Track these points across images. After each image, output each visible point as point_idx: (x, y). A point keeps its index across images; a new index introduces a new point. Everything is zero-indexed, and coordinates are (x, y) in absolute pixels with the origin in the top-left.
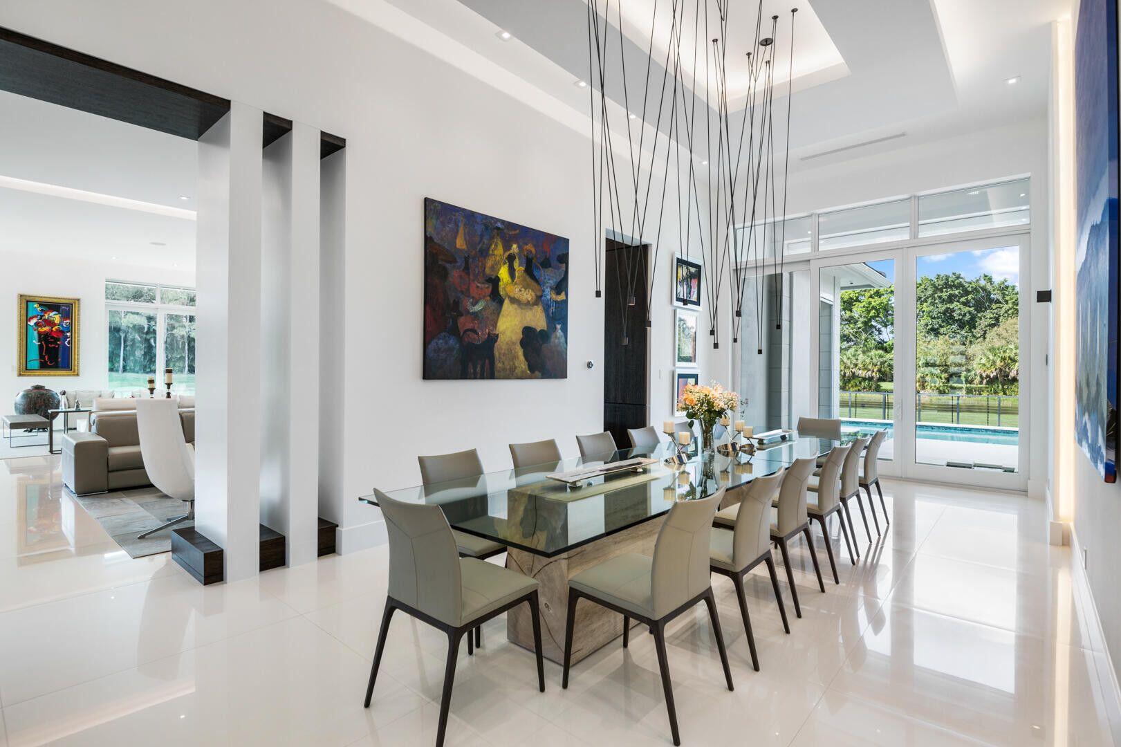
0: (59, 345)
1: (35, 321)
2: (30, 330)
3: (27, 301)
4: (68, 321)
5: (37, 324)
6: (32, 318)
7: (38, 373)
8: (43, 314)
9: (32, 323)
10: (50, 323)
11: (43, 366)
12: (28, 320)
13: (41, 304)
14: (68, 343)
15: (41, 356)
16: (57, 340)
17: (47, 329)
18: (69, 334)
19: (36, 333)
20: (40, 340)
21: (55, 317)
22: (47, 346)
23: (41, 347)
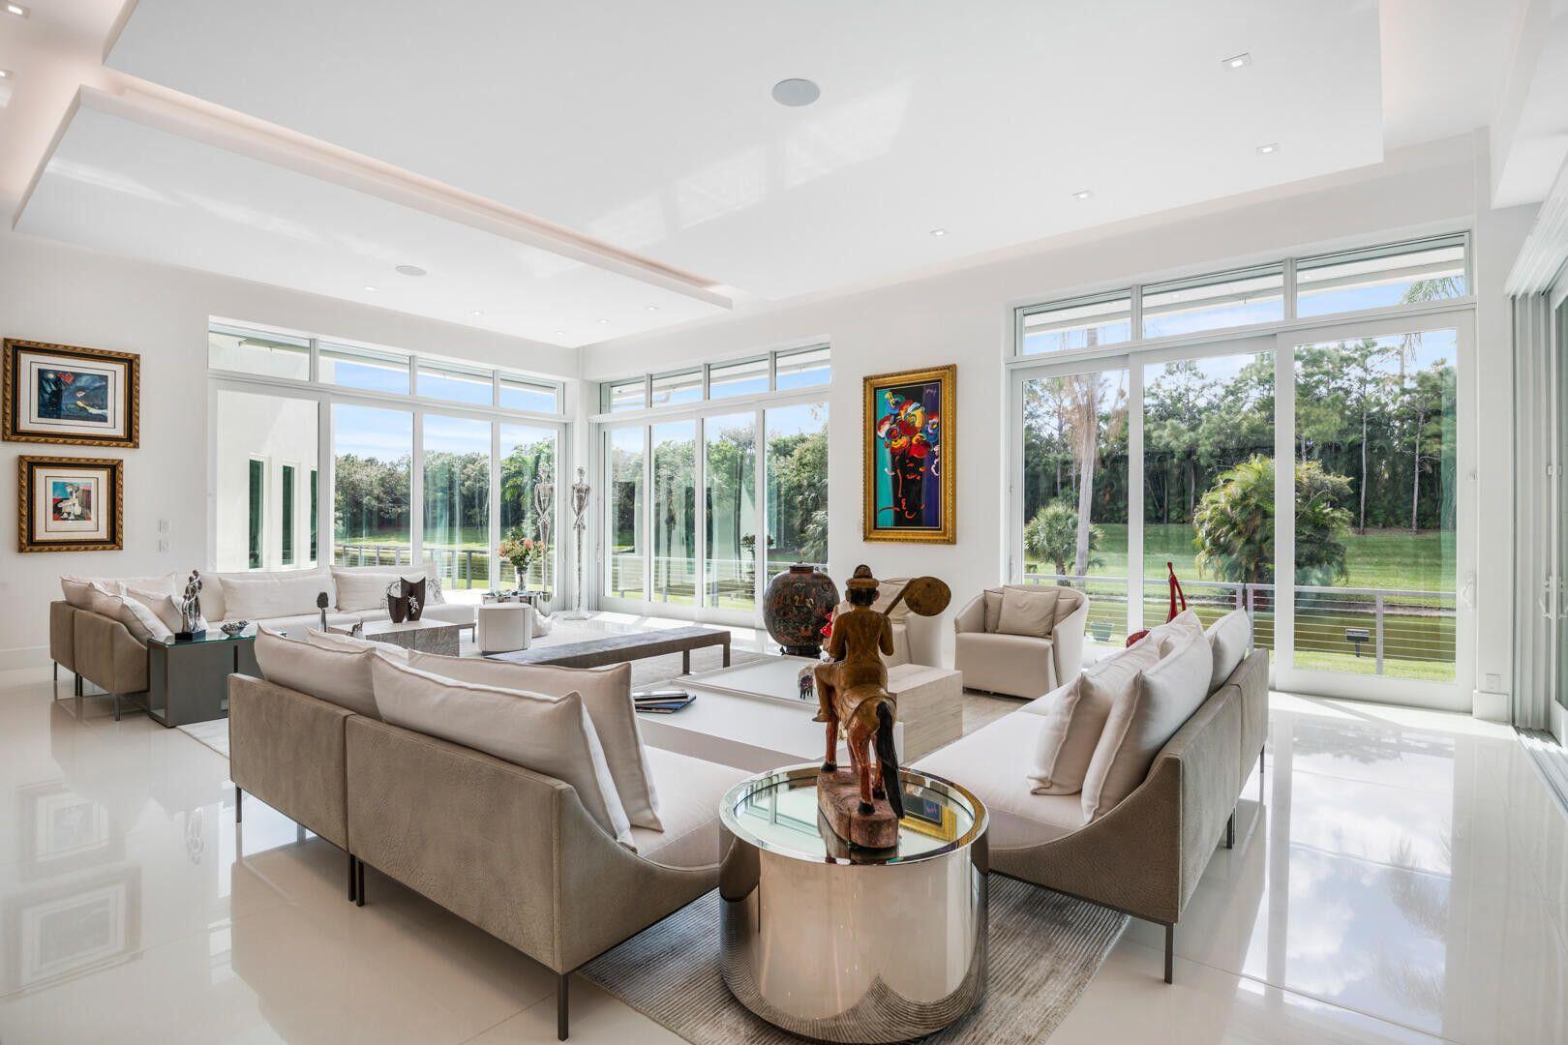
0: (921, 474)
1: (886, 427)
2: (880, 444)
3: (875, 389)
4: (935, 420)
5: (889, 433)
6: (882, 422)
7: (891, 534)
8: (897, 412)
9: (882, 434)
10: (907, 428)
11: (900, 521)
12: (877, 427)
13: (895, 392)
14: (936, 469)
15: (897, 502)
16: (919, 463)
17: (902, 442)
18: (936, 449)
19: (888, 450)
20: (894, 469)
21: (915, 413)
22: (904, 477)
23: (895, 479)
